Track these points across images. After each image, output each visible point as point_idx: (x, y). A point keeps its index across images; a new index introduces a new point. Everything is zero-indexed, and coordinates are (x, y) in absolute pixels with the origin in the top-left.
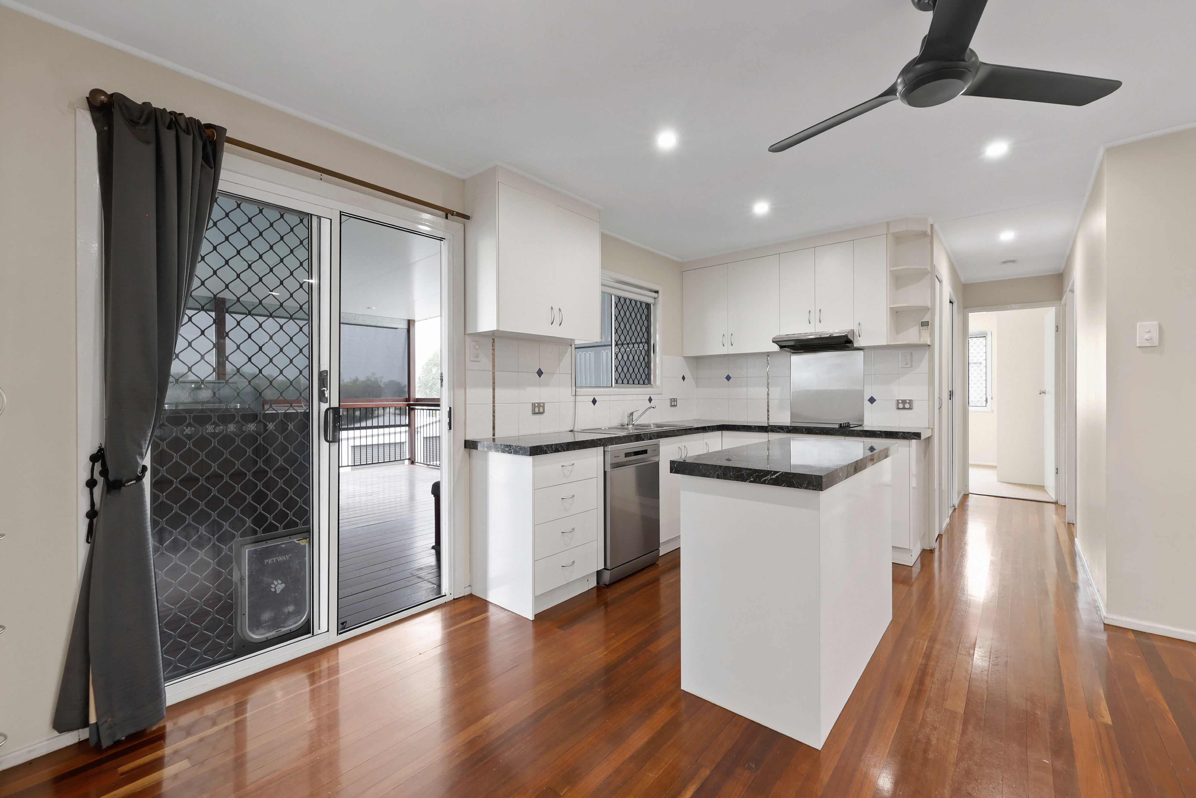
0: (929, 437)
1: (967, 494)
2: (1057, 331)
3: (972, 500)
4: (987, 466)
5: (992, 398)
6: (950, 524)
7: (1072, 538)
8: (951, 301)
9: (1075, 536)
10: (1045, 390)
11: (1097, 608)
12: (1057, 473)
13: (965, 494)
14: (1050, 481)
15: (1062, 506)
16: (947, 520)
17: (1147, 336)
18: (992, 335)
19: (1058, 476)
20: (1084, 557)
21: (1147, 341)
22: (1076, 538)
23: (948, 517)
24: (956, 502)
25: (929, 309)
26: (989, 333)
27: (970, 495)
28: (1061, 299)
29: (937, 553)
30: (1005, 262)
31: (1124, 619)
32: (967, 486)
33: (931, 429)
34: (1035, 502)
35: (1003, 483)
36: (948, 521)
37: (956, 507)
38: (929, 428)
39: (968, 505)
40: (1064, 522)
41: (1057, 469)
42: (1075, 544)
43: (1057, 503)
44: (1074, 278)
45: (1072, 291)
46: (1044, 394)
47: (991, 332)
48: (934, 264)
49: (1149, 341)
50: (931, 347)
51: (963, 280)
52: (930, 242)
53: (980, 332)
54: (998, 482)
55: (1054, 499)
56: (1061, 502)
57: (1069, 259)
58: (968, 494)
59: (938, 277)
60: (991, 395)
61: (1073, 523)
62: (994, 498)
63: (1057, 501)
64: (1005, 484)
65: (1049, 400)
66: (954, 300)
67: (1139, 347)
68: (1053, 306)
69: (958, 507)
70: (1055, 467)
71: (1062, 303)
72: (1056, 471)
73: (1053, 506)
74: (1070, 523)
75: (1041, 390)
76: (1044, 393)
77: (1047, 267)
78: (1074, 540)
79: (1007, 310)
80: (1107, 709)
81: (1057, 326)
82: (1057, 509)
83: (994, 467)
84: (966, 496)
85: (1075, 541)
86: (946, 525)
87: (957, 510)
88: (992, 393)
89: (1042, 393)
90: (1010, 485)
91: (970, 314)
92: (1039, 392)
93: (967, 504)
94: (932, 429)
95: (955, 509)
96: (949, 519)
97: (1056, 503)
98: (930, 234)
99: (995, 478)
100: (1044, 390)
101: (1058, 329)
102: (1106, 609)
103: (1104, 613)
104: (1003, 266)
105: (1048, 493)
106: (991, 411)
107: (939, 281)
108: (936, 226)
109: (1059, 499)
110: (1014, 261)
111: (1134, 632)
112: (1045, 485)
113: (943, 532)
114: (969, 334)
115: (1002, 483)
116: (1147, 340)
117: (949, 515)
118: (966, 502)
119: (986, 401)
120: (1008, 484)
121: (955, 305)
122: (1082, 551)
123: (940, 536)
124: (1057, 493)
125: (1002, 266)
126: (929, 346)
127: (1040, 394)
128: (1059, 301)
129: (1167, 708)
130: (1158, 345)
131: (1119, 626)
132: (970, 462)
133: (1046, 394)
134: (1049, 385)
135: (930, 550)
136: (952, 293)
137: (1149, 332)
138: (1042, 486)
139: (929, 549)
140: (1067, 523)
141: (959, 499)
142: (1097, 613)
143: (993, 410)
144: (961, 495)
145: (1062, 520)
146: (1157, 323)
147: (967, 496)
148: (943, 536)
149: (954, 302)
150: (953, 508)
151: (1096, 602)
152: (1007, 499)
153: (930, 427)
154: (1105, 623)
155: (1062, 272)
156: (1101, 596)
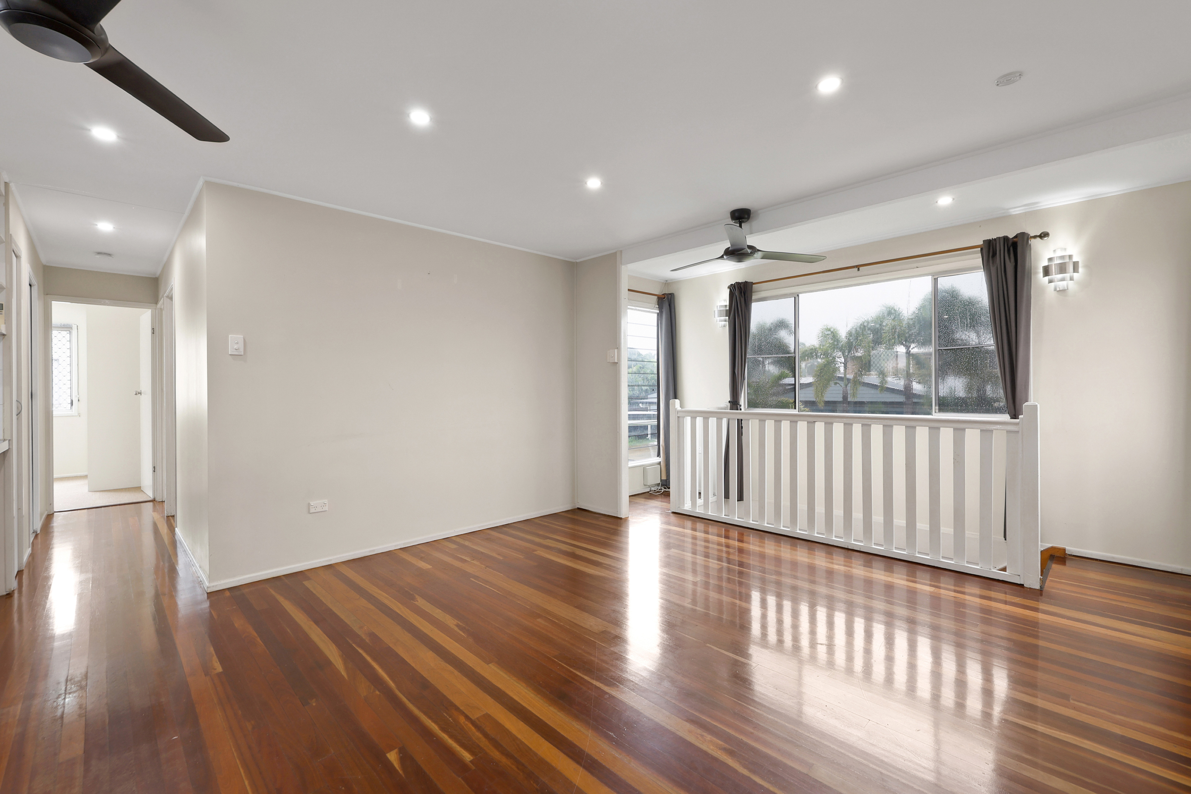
0: (4, 452)
1: (51, 513)
2: (153, 333)
3: (58, 521)
4: (73, 477)
5: (79, 400)
6: (32, 556)
7: (172, 529)
8: (30, 284)
9: (175, 527)
10: (141, 391)
11: (200, 583)
12: (154, 471)
13: (48, 515)
14: (147, 480)
15: (159, 502)
16: (28, 551)
17: (236, 347)
18: (77, 329)
19: (155, 474)
20: (185, 542)
21: (236, 351)
22: (176, 528)
23: (29, 547)
24: (38, 525)
25: (4, 288)
26: (74, 327)
27: (55, 514)
28: (156, 302)
29: (16, 595)
30: (99, 253)
31: (223, 582)
32: (52, 505)
33: (7, 441)
34: (133, 505)
35: (96, 492)
36: (30, 552)
37: (39, 532)
38: (4, 440)
39: (53, 527)
40: (163, 517)
41: (154, 467)
42: (175, 534)
43: (155, 500)
44: (172, 285)
45: (171, 298)
46: (140, 395)
47: (77, 326)
48: (10, 233)
49: (237, 351)
50: (6, 337)
51: (44, 260)
52: (4, 203)
53: (63, 324)
54: (90, 492)
55: (152, 497)
56: (158, 499)
57: (167, 266)
58: (53, 514)
59: (15, 252)
60: (78, 396)
61: (172, 515)
62: (86, 511)
63: (155, 498)
64: (98, 493)
65: (146, 402)
66: (34, 282)
67: (230, 355)
68: (150, 309)
69: (41, 531)
70: (152, 465)
71: (157, 307)
72: (154, 469)
73: (151, 504)
74: (168, 516)
75: (136, 391)
76: (140, 393)
77: (144, 268)
78: (174, 530)
79: (100, 305)
80: (218, 661)
81: (153, 329)
82: (154, 506)
83: (86, 477)
84: (50, 517)
85: (176, 531)
86: (27, 557)
87: (39, 536)
88: (78, 395)
89: (138, 393)
90: (104, 493)
91: (53, 302)
92: (135, 393)
93: (53, 525)
94: (9, 440)
95: (37, 536)
96: (30, 549)
97: (153, 501)
98: (4, 194)
99: (86, 489)
100: (139, 391)
101: (154, 331)
102: (209, 580)
103: (207, 584)
104: (98, 256)
105: (145, 493)
106: (77, 415)
107: (16, 256)
108: (13, 187)
109: (157, 496)
110: (110, 255)
111: (229, 589)
112: (142, 486)
113: (24, 566)
114: (53, 326)
115: (93, 493)
116: (236, 349)
117: (31, 542)
118: (50, 524)
119: (72, 404)
120: (102, 493)
121: (35, 289)
122: (183, 538)
123: (20, 573)
124: (154, 492)
125: (96, 256)
126: (4, 335)
127: (136, 394)
128: (156, 305)
129: (256, 635)
130: (243, 354)
131: (218, 590)
132: (55, 476)
133: (142, 394)
134: (146, 384)
135: (7, 594)
136: (32, 273)
137: (238, 343)
138: (138, 487)
139: (5, 593)
140: (166, 517)
141: (43, 519)
142: (201, 587)
143: (79, 414)
144: (44, 516)
145: (162, 515)
146: (242, 336)
147: (52, 516)
148: (24, 571)
149: (34, 285)
150: (34, 535)
151: (199, 577)
152: (103, 508)
153: (6, 438)
154: (208, 592)
155: (157, 276)
156: (204, 571)
